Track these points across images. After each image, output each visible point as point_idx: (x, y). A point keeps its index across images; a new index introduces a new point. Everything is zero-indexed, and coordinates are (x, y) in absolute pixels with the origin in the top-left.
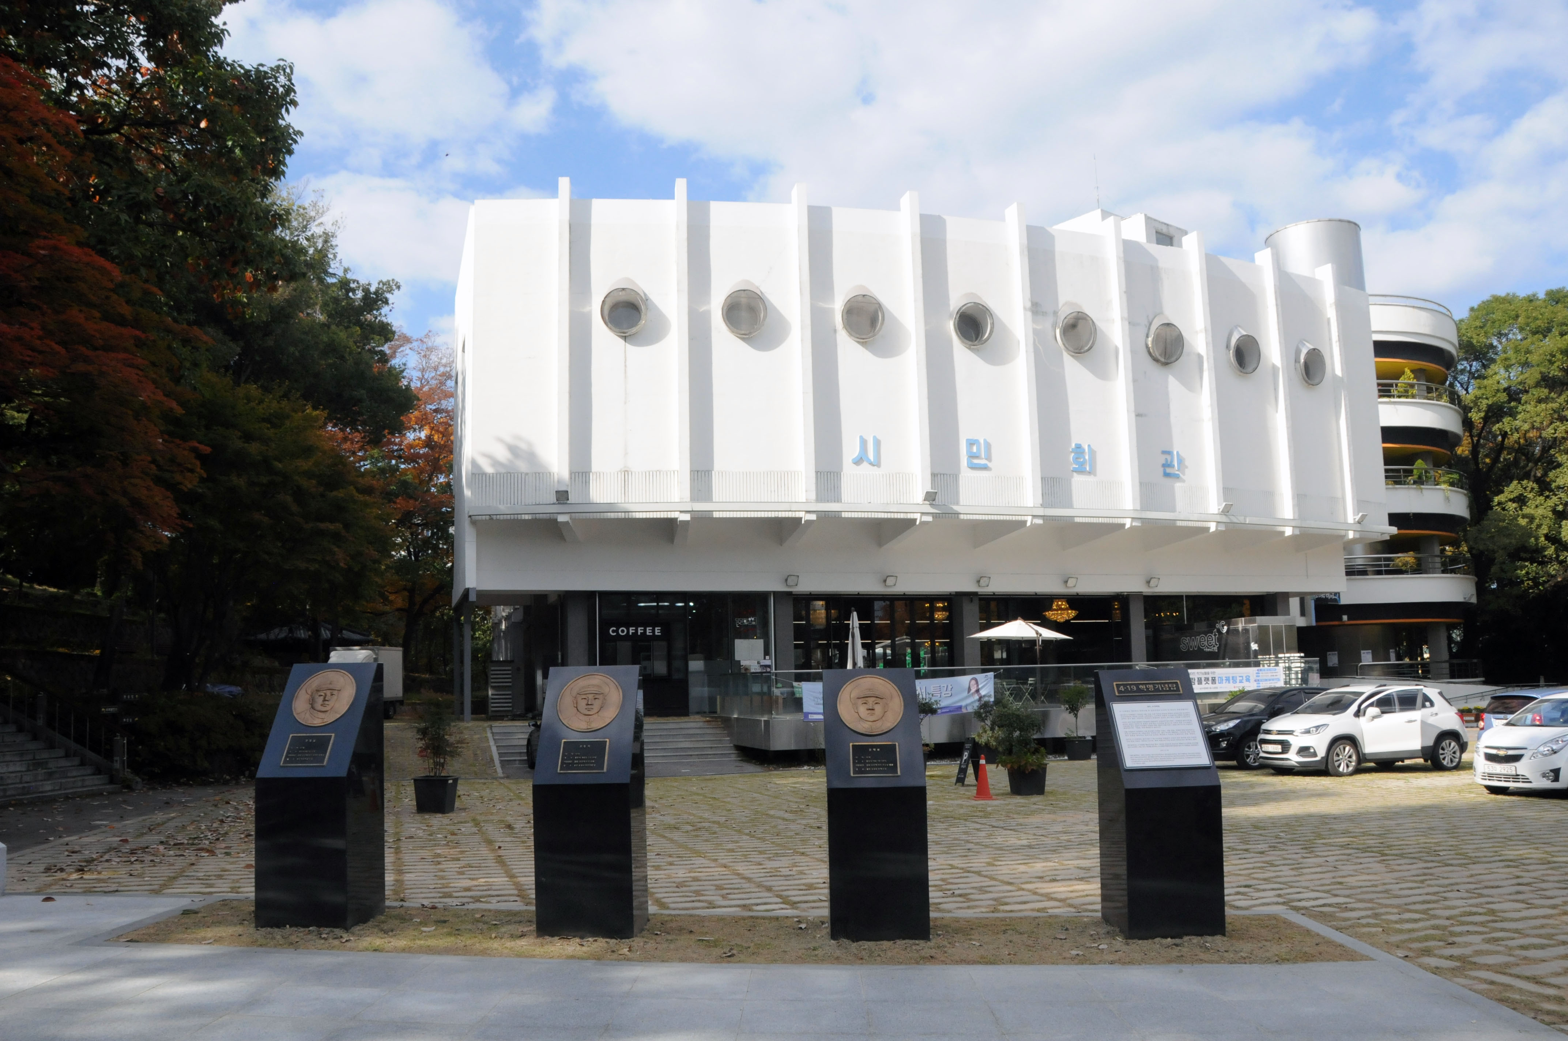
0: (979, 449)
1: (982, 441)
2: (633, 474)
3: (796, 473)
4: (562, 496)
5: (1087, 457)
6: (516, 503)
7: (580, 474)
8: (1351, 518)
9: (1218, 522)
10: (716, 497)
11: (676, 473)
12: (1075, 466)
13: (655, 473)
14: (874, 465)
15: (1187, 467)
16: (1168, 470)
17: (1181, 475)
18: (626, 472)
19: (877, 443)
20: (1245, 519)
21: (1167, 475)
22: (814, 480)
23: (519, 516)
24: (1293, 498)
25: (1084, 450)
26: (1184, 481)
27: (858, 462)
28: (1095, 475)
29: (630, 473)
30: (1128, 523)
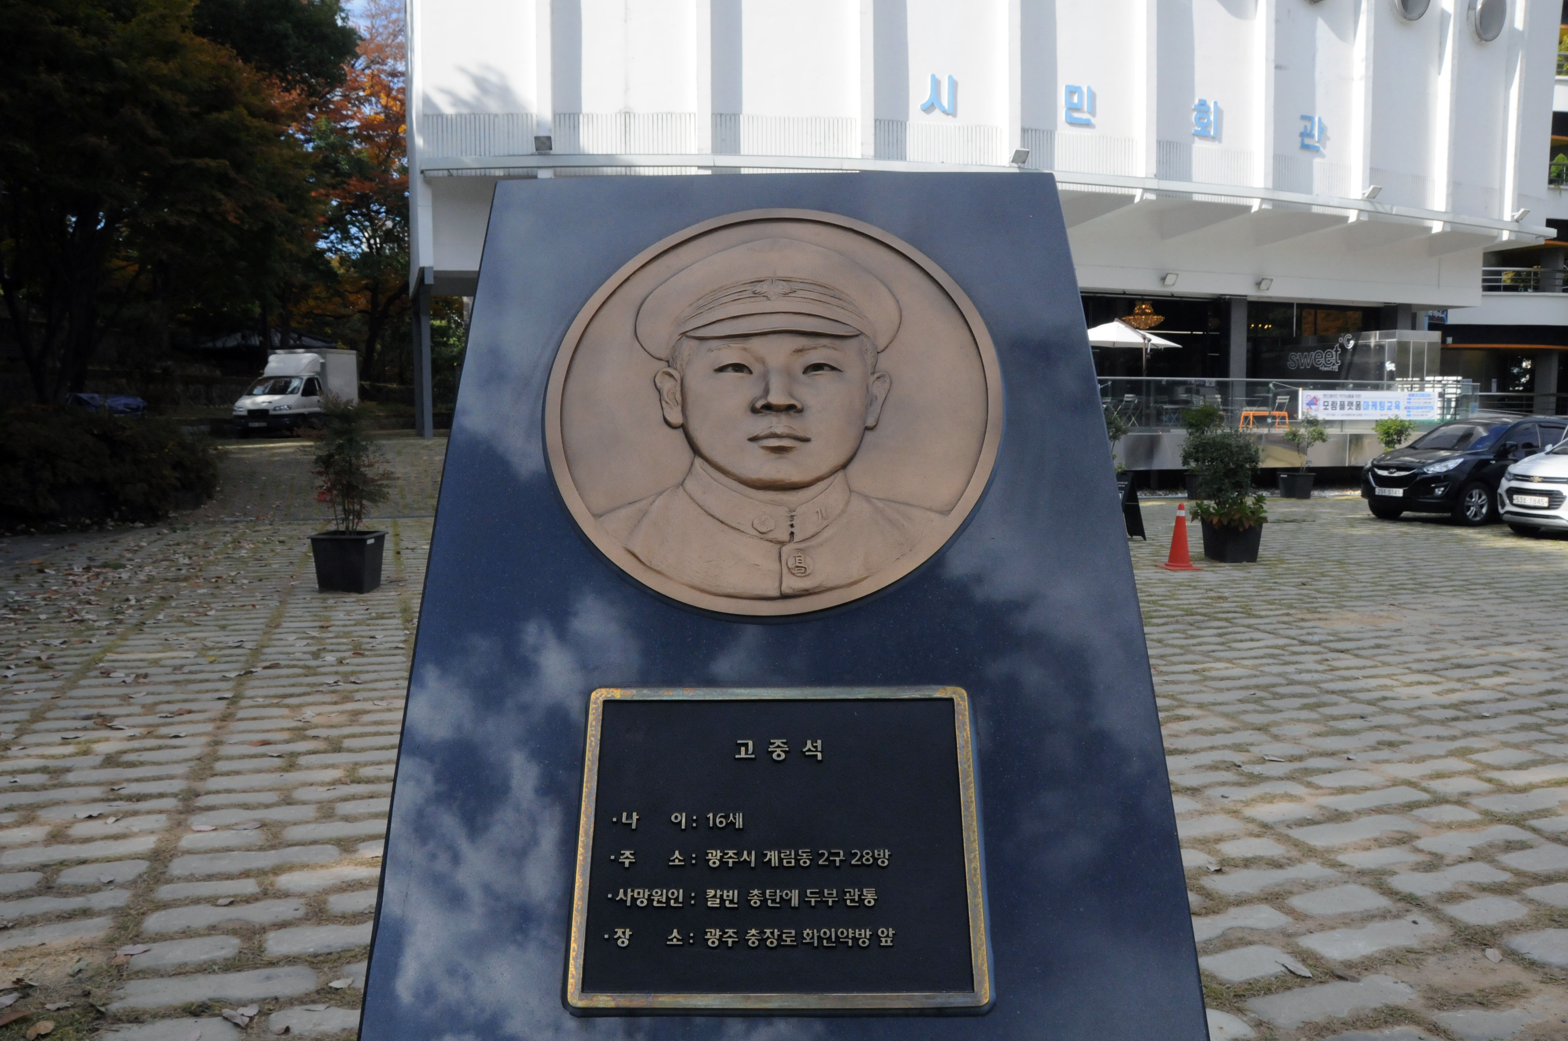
0: (1081, 98)
1: (1085, 90)
2: (637, 116)
3: (849, 121)
4: (543, 144)
5: (1212, 118)
6: (483, 154)
7: (567, 116)
8: (1508, 216)
9: (1361, 211)
10: (744, 149)
11: (692, 116)
12: (1196, 128)
13: (665, 116)
14: (948, 114)
15: (1328, 139)
16: (1307, 141)
17: (1321, 149)
18: (627, 114)
19: (954, 85)
20: (1392, 209)
21: (1305, 147)
22: (872, 130)
23: (487, 171)
24: (1448, 186)
25: (1209, 108)
26: (1323, 156)
27: (928, 108)
28: (1220, 141)
29: (632, 116)
30: (1255, 205)
